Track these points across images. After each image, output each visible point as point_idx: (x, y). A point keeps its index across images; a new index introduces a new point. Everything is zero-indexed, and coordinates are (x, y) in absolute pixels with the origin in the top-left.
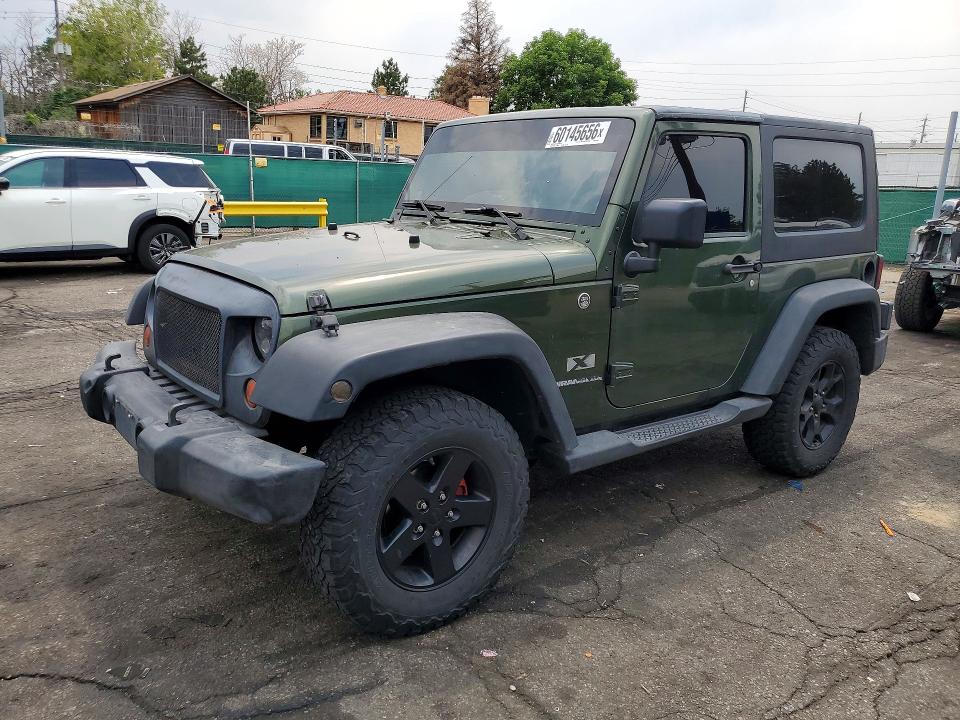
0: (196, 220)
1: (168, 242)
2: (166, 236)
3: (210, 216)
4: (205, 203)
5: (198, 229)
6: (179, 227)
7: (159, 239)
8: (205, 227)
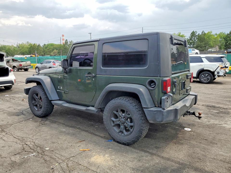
0: (215, 71)
1: (206, 76)
2: (206, 74)
3: (220, 70)
4: (219, 66)
5: (216, 73)
6: (210, 72)
7: (204, 75)
8: (218, 73)
